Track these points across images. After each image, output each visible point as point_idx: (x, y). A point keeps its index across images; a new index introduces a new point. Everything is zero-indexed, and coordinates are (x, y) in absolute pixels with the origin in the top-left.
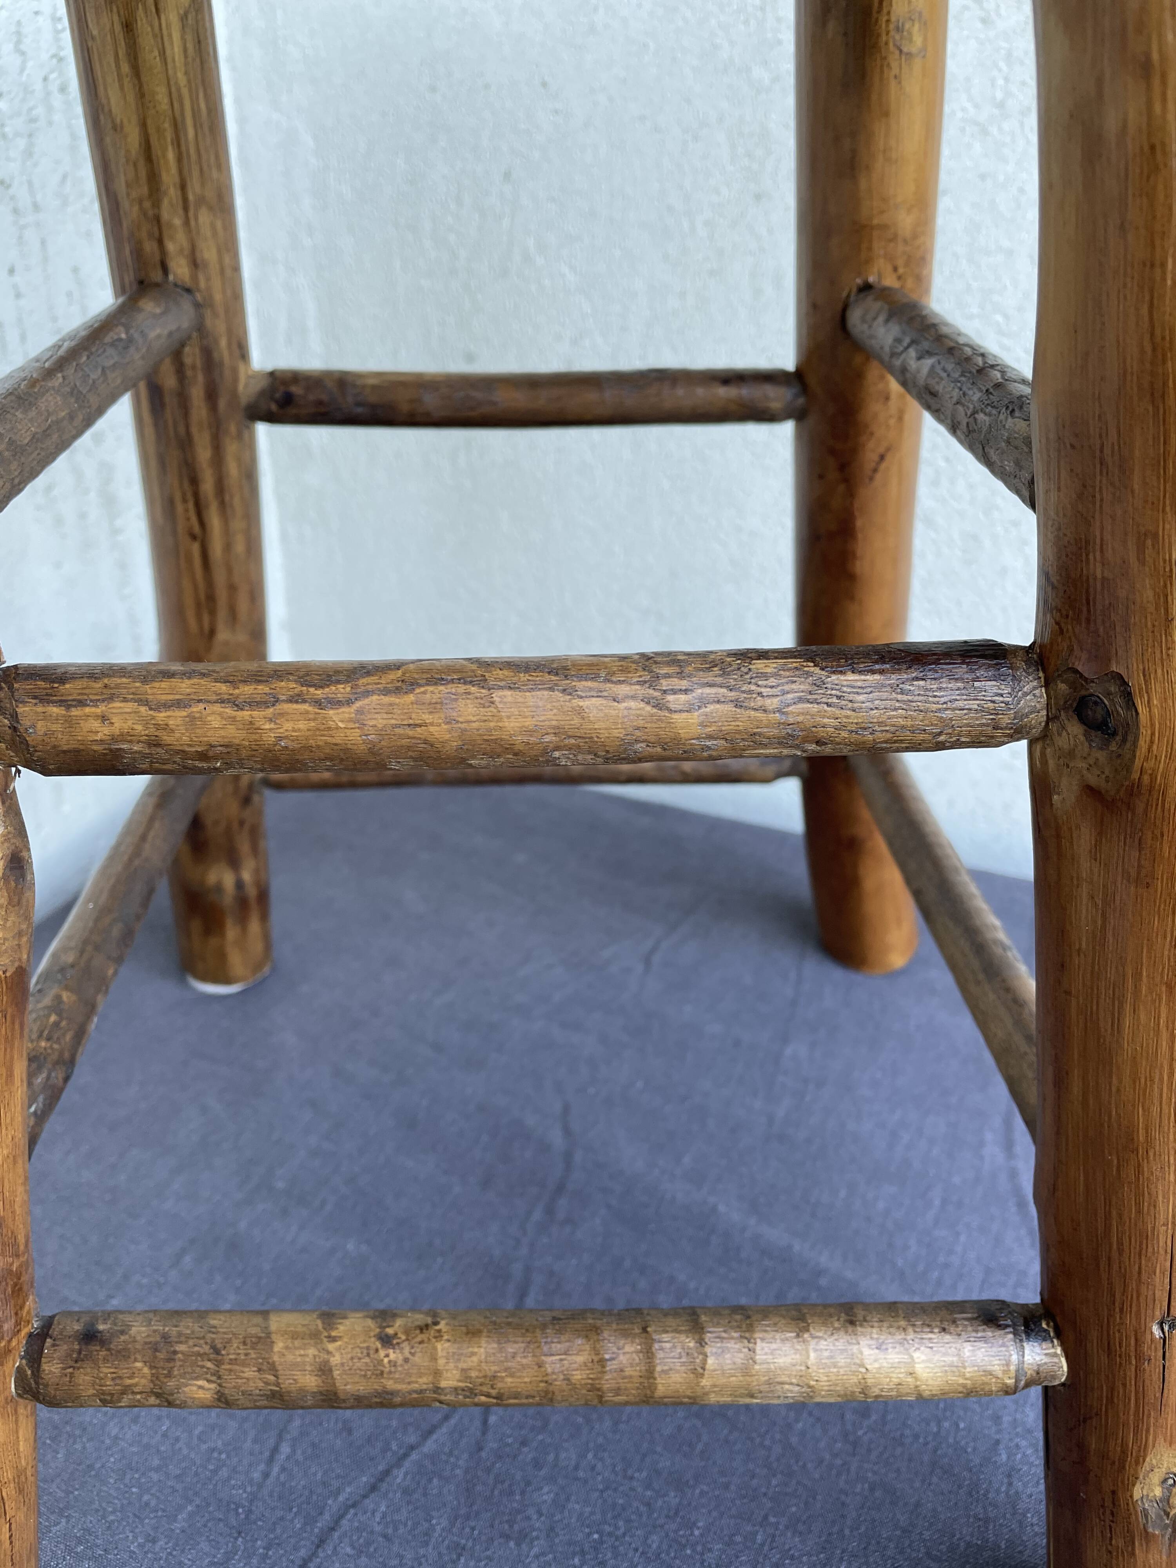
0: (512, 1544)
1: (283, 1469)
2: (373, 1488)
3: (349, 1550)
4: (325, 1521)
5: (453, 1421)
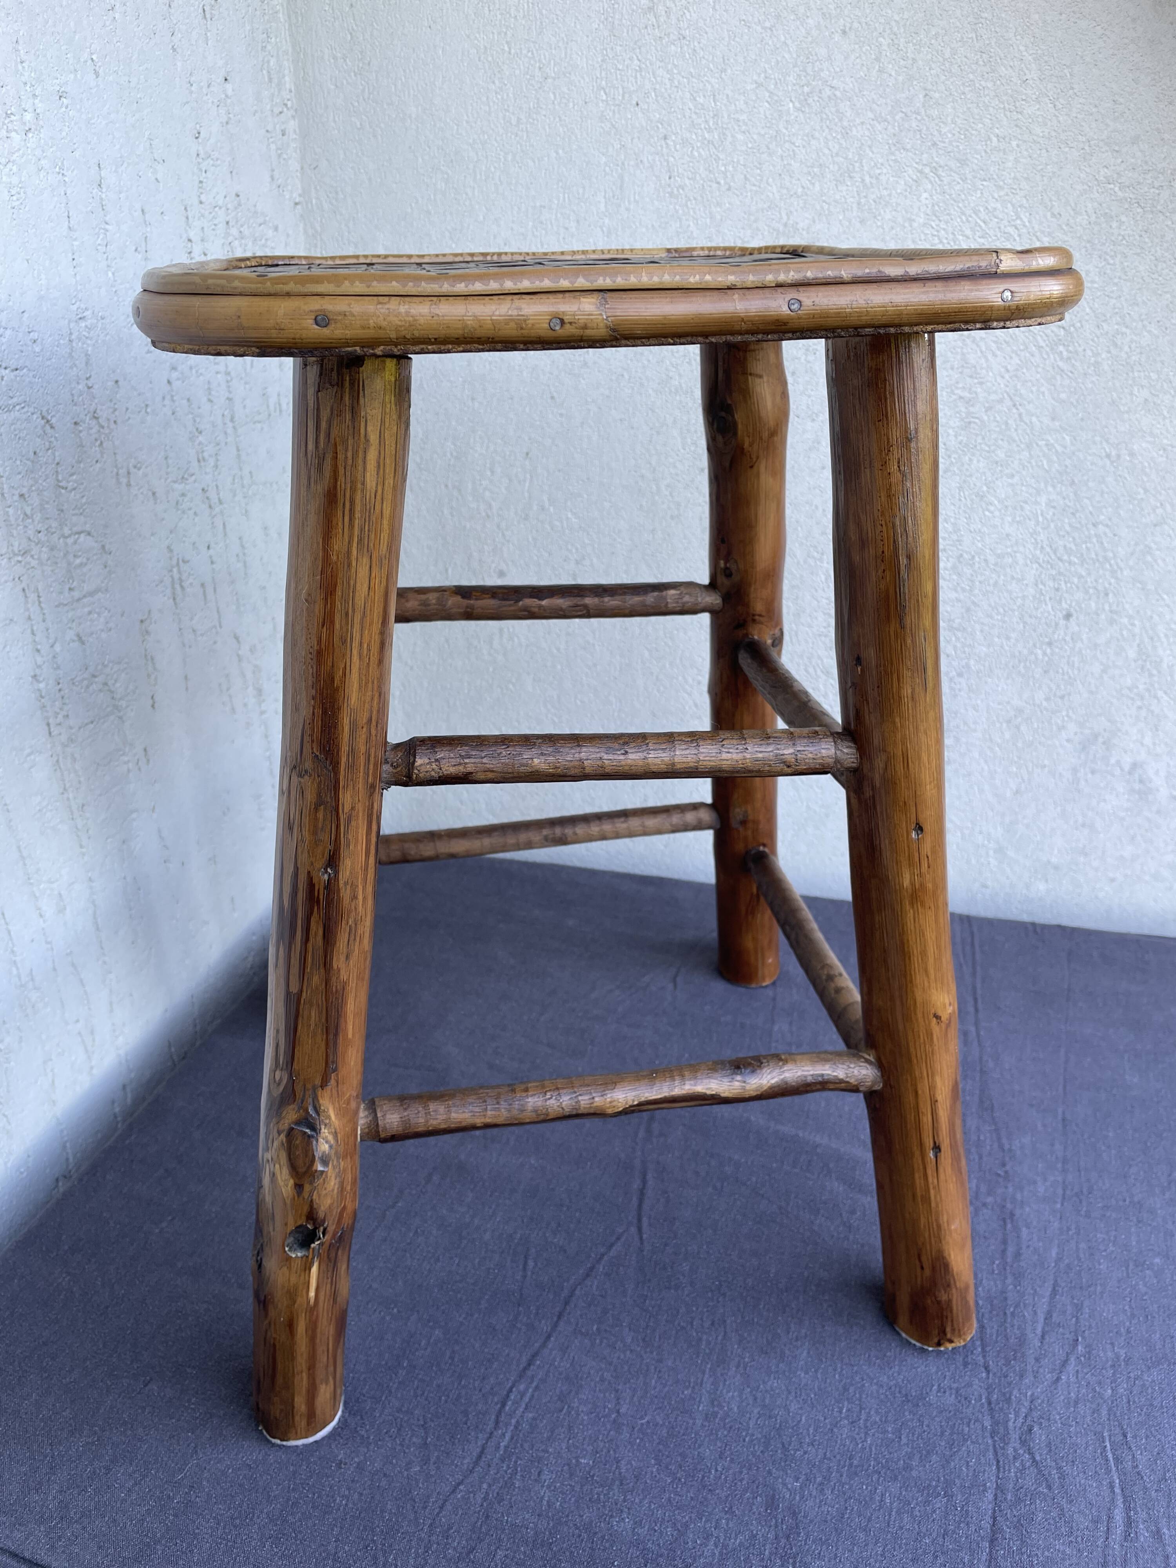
0: (672, 1291)
1: (533, 1273)
2: (588, 1275)
3: (583, 1304)
4: (565, 1293)
5: (623, 1239)
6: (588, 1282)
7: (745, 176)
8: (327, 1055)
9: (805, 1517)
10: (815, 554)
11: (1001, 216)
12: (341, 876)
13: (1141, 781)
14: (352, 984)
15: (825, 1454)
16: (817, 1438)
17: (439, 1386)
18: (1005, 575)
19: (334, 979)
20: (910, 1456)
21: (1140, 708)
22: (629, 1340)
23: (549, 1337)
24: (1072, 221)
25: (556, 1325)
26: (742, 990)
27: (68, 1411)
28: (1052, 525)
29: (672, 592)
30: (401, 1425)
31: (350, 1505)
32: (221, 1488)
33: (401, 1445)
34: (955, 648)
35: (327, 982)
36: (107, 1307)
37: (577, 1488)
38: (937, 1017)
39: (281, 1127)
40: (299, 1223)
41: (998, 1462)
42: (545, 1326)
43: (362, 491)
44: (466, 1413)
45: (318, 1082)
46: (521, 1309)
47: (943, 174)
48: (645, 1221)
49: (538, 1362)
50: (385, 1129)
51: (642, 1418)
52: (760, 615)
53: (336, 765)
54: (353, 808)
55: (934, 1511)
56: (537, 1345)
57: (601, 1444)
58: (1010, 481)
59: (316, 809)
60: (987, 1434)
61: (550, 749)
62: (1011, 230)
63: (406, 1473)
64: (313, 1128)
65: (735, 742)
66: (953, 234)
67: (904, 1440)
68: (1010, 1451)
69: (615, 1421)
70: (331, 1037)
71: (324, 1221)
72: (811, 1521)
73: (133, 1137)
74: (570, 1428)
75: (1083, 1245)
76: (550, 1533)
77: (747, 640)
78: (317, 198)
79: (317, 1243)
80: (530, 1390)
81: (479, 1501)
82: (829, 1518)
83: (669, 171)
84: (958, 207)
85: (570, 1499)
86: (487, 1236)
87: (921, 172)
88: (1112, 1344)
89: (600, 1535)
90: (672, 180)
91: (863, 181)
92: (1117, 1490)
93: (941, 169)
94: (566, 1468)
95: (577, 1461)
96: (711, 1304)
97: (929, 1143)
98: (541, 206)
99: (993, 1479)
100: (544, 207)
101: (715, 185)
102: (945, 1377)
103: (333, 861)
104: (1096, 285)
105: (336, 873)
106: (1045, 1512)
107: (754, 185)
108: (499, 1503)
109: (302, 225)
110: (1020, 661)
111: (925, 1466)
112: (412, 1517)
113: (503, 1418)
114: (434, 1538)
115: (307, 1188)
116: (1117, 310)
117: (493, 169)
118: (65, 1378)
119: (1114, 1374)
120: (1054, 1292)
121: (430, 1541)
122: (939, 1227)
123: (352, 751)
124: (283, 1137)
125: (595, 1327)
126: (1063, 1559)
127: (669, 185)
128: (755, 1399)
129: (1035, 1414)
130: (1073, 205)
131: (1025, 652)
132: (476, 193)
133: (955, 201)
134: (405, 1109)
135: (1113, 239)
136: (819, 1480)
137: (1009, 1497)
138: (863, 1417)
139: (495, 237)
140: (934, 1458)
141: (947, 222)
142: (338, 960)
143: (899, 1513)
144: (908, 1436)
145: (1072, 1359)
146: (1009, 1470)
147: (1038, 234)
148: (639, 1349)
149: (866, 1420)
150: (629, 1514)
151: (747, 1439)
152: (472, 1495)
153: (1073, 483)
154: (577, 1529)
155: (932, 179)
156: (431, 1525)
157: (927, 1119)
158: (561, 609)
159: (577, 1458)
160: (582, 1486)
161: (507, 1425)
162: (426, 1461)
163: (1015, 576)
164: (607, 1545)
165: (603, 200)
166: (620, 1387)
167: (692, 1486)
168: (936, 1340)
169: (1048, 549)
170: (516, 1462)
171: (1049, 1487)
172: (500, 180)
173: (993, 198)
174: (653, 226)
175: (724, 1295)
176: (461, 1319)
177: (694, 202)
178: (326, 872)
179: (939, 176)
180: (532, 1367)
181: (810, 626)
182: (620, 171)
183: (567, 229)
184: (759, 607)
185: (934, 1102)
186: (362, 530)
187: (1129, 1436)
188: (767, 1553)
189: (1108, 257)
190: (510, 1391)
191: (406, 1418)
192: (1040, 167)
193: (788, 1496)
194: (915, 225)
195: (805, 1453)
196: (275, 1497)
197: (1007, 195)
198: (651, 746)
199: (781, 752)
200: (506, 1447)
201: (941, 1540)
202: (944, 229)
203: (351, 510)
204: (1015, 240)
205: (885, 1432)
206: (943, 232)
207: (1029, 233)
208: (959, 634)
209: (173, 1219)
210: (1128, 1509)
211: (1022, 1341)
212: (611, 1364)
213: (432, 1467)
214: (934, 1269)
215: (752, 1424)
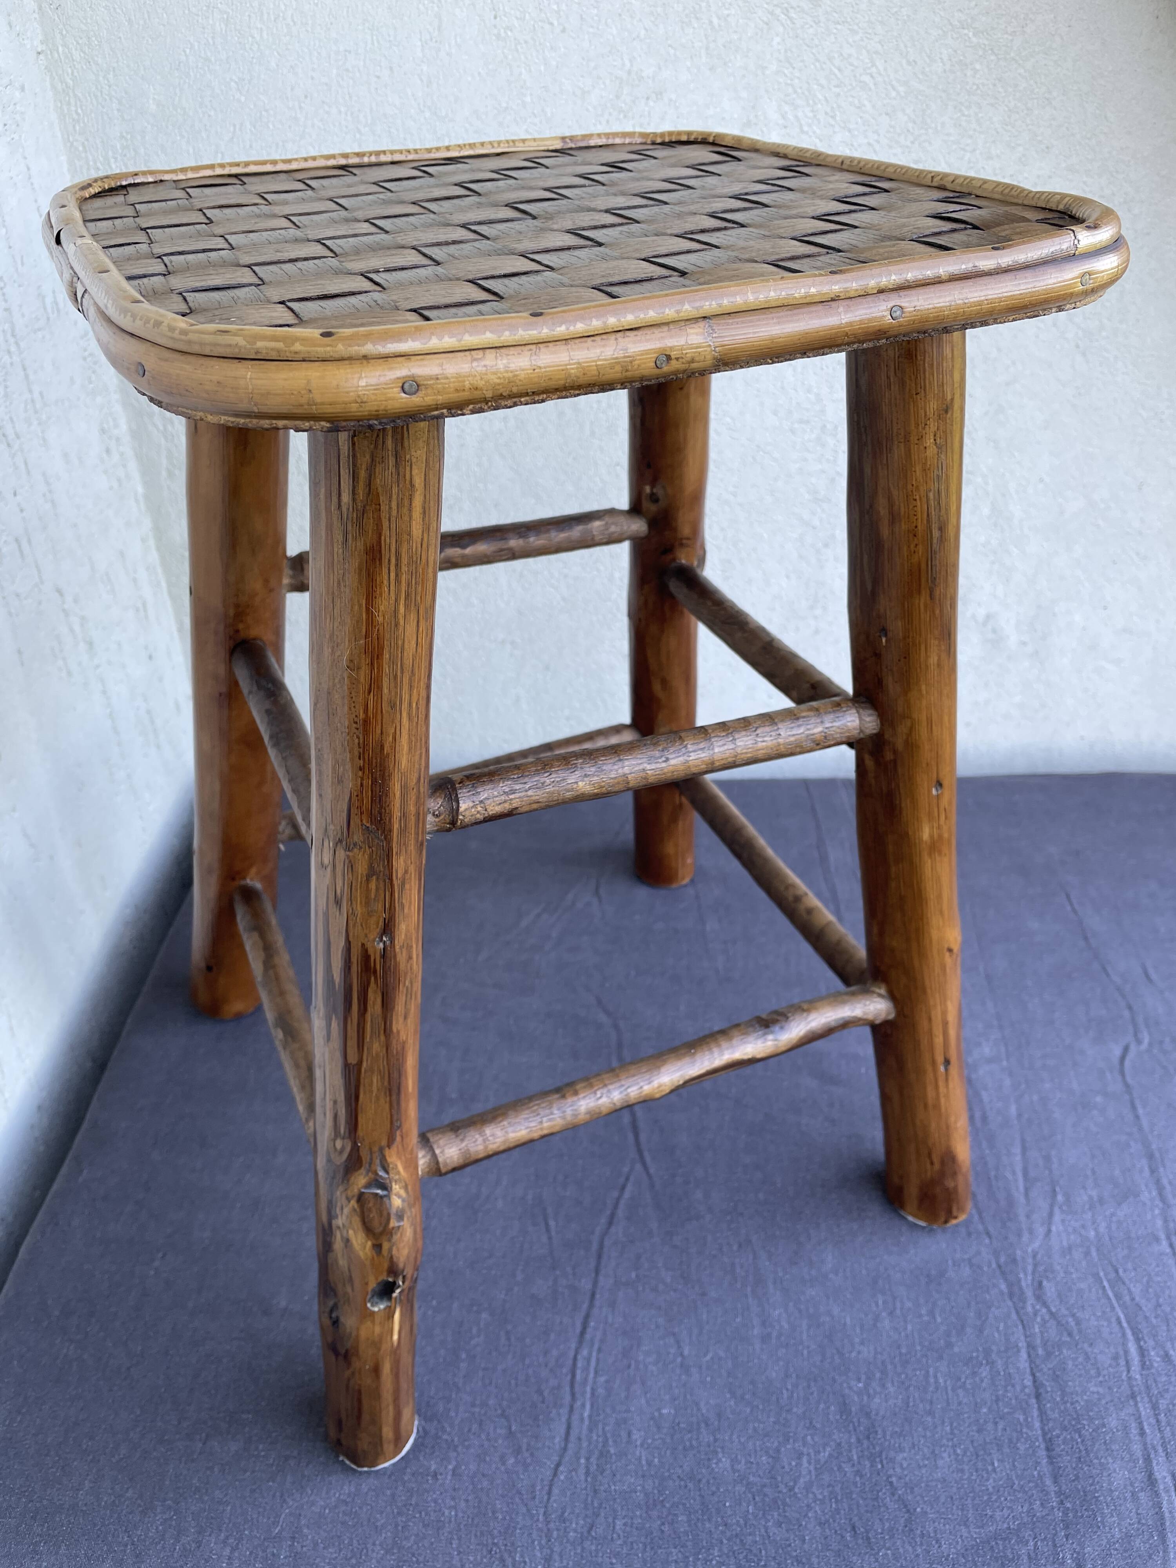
0: (694, 1222)
1: (557, 1233)
2: (611, 1223)
3: (616, 1255)
4: (595, 1246)
5: (632, 1179)
6: (613, 1230)
7: (581, 16)
8: (391, 1116)
9: (877, 1414)
11: (856, 63)
12: (396, 942)
13: (994, 631)
14: (410, 1041)
15: (875, 1349)
16: (865, 1336)
17: (504, 1371)
19: (394, 1042)
20: (948, 1334)
21: (993, 563)
22: (669, 1280)
23: (593, 1295)
24: (927, 69)
25: (595, 1283)
26: (662, 892)
27: (131, 1491)
29: (597, 524)
30: (481, 1420)
31: (460, 1515)
32: (325, 1531)
33: (488, 1440)
35: (388, 1047)
36: (128, 1369)
37: (668, 1440)
38: (950, 950)
39: (350, 1193)
40: (380, 1279)
41: (1022, 1321)
42: (586, 1284)
43: (409, 543)
44: (540, 1392)
45: (384, 1143)
46: (558, 1272)
47: (794, 15)
48: (646, 1154)
49: (592, 1324)
50: (446, 1164)
51: (705, 1355)
52: (688, 539)
53: (387, 833)
54: (406, 872)
55: (982, 1381)
56: (585, 1306)
57: (677, 1391)
59: (368, 880)
60: (1006, 1297)
61: (593, 769)
62: (866, 78)
63: (503, 1468)
64: (384, 1187)
65: (767, 729)
66: (808, 83)
67: (939, 1320)
68: (1029, 1309)
69: (682, 1365)
70: (394, 1097)
71: (403, 1270)
72: (883, 1417)
73: (85, 1172)
74: (643, 1383)
75: (1035, 1098)
76: (659, 1491)
77: (673, 565)
78: (65, 45)
79: (398, 1291)
80: (594, 1354)
81: (583, 1477)
82: (897, 1410)
83: (494, 9)
84: (813, 54)
85: (665, 1453)
86: (500, 1204)
87: (772, 13)
88: (1084, 1188)
89: (704, 1481)
90: (498, 19)
91: (711, 22)
92: (1125, 1325)
93: (791, 11)
94: (652, 1423)
95: (660, 1414)
96: (733, 1226)
97: (940, 1059)
98: (346, 51)
99: (1022, 1338)
100: (350, 52)
101: (547, 26)
102: (955, 1250)
103: (388, 928)
104: (952, 138)
105: (392, 940)
106: (1075, 1359)
107: (592, 27)
108: (602, 1474)
109: (48, 79)
111: (962, 1340)
112: (524, 1510)
113: (577, 1388)
114: (552, 1525)
115: (386, 1246)
116: (972, 165)
117: (283, 7)
118: (114, 1456)
119: (1093, 1216)
120: (1024, 1149)
121: (548, 1530)
122: (948, 1127)
123: (404, 815)
124: (353, 1203)
125: (633, 1275)
126: (1099, 1399)
127: (495, 26)
128: (800, 1311)
129: (1041, 1268)
130: (928, 52)
132: (265, 35)
133: (808, 46)
134: (462, 1140)
135: (968, 87)
136: (878, 1375)
137: (1040, 1353)
138: (898, 1305)
139: (292, 89)
140: (969, 1330)
141: (800, 70)
142: (397, 1023)
143: (953, 1390)
144: (940, 1316)
145: (1057, 1210)
146: (1033, 1327)
147: (894, 83)
148: (680, 1287)
149: (902, 1309)
150: (723, 1452)
151: (805, 1352)
152: (573, 1473)
154: (682, 1480)
155: (784, 21)
156: (545, 1513)
157: (939, 1040)
158: (486, 556)
159: (659, 1410)
160: (672, 1437)
161: (583, 1394)
162: (518, 1451)
164: (714, 1489)
165: (419, 44)
166: (676, 1330)
167: (771, 1410)
168: (943, 1219)
170: (603, 1429)
171: (1070, 1334)
172: (293, 21)
173: (848, 43)
174: (479, 73)
175: (742, 1214)
176: (502, 1296)
177: (524, 45)
178: (381, 940)
179: (791, 19)
180: (589, 1330)
182: (436, 9)
183: (378, 77)
184: (686, 531)
185: (945, 1024)
186: (409, 585)
187: (1121, 1271)
188: (855, 1457)
189: (963, 108)
190: (575, 1359)
191: (483, 1412)
192: (895, 10)
193: (856, 1398)
194: (767, 72)
195: (859, 1353)
196: (382, 1526)
197: (862, 40)
198: (690, 748)
199: (811, 732)
200: (590, 1416)
201: (995, 1406)
202: (798, 78)
203: (397, 565)
204: (870, 89)
205: (920, 1316)
206: (796, 81)
207: (884, 82)
209: (164, 1255)
210: (1138, 1340)
211: (1011, 1203)
212: (660, 1308)
213: (527, 1455)
214: (943, 1163)
215: (805, 1337)
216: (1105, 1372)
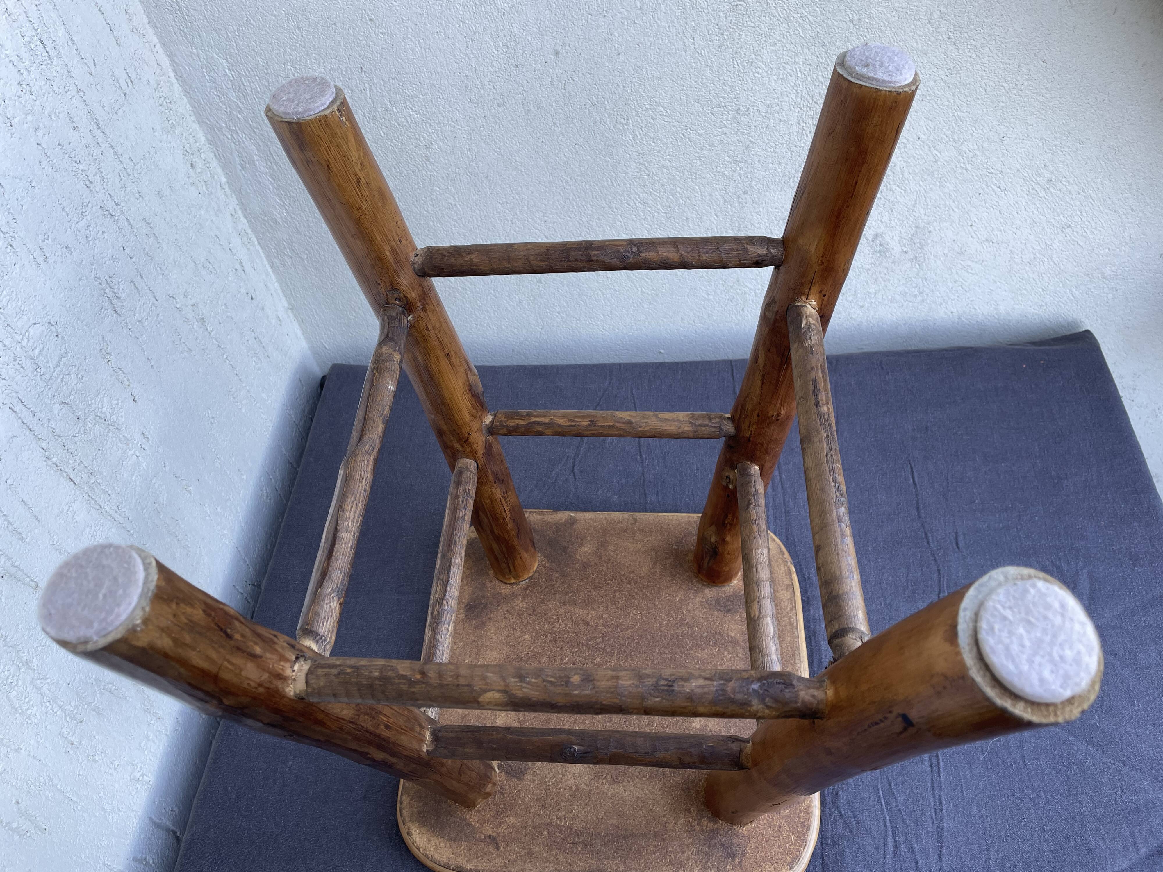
10: (622, 120)
18: (774, 119)
28: (809, 79)
34: (740, 175)
58: (773, 48)
92: (888, 824)
106: (850, 848)
110: (790, 178)
131: (793, 171)
137: (829, 842)
146: (828, 824)
153: (824, 45)
163: (782, 119)
169: (807, 96)
171: (851, 831)
181: (626, 173)
208: (742, 165)
216: (869, 858)
